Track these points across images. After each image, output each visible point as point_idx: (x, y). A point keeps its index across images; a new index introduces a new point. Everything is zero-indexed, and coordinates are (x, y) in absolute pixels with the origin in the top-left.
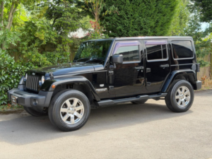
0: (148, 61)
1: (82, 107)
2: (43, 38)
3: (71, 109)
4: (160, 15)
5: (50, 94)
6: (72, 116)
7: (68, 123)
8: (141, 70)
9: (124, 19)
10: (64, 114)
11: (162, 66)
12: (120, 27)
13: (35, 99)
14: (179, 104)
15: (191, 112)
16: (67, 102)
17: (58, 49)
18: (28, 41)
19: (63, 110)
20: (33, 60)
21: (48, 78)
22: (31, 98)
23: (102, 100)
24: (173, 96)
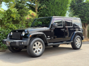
0: (66, 27)
1: (41, 46)
2: (15, 17)
3: (37, 47)
4: (62, 10)
5: (29, 39)
6: (38, 50)
7: (36, 53)
8: (63, 30)
9: (49, 11)
10: (34, 49)
11: (71, 29)
12: (47, 14)
13: (21, 42)
14: (77, 46)
15: (81, 49)
16: (36, 43)
17: (20, 23)
18: (7, 18)
19: (34, 47)
20: (10, 27)
21: (27, 33)
22: (19, 42)
23: (49, 43)
24: (75, 43)
